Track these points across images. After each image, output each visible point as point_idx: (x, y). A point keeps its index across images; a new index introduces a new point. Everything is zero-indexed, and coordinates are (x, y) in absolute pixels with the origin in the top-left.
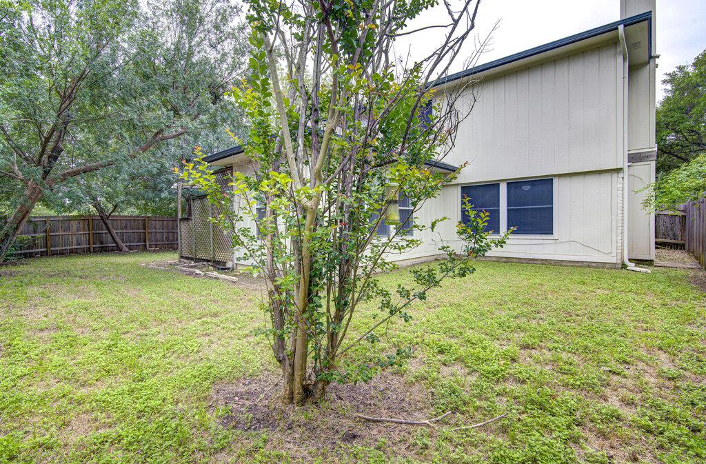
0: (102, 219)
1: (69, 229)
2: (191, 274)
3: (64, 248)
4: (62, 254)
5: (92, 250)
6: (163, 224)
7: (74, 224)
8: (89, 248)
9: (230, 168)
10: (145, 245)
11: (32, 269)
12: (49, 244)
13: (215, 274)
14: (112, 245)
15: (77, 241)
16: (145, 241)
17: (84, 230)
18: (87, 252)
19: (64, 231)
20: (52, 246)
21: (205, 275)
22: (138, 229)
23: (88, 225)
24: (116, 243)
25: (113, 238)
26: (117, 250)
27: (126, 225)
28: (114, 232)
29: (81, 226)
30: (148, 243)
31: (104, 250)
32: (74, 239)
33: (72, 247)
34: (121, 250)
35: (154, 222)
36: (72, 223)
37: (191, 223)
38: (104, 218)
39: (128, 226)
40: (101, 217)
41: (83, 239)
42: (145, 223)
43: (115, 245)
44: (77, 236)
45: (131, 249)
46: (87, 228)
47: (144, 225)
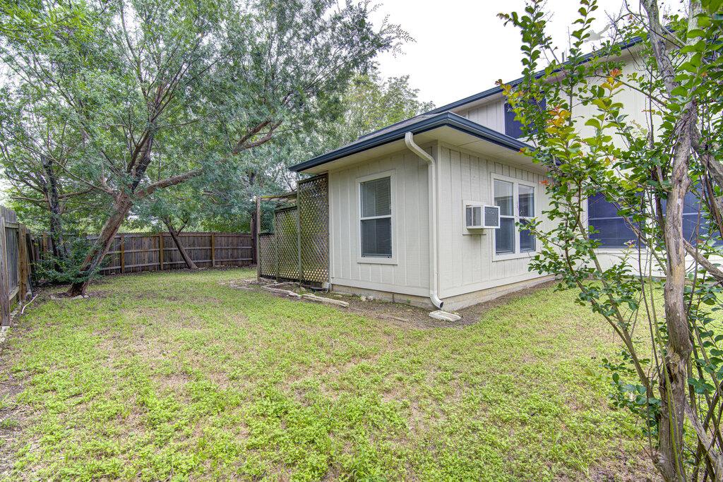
0: (173, 236)
1: (141, 246)
2: (283, 296)
3: (136, 266)
4: (135, 271)
5: (162, 268)
6: (228, 240)
7: (146, 241)
8: (160, 265)
9: (325, 176)
10: (211, 262)
11: (117, 289)
12: (123, 262)
13: (312, 296)
14: (181, 262)
15: (149, 259)
16: (211, 258)
17: (155, 247)
18: (159, 269)
19: (137, 248)
20: (126, 264)
21: (302, 297)
22: (205, 246)
23: (159, 241)
24: (185, 260)
25: (182, 255)
26: (186, 267)
27: (194, 242)
28: (183, 249)
29: (153, 243)
30: (214, 260)
31: (173, 268)
32: (146, 256)
33: (144, 265)
34: (189, 268)
35: (219, 239)
36: (144, 240)
37: (273, 239)
38: (174, 235)
39: (196, 242)
40: (172, 234)
41: (155, 256)
42: (211, 239)
43: (184, 262)
44: (149, 254)
45: (199, 267)
46: (157, 246)
47: (211, 241)
